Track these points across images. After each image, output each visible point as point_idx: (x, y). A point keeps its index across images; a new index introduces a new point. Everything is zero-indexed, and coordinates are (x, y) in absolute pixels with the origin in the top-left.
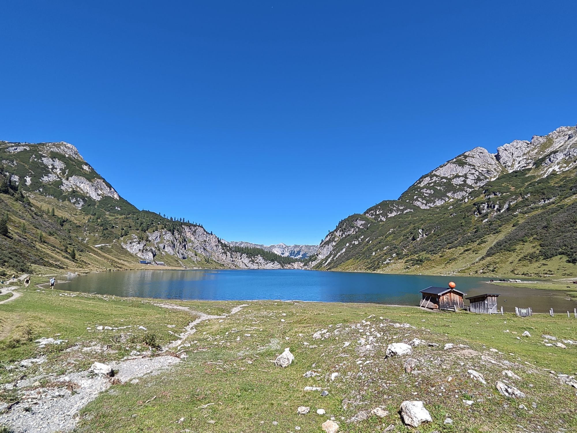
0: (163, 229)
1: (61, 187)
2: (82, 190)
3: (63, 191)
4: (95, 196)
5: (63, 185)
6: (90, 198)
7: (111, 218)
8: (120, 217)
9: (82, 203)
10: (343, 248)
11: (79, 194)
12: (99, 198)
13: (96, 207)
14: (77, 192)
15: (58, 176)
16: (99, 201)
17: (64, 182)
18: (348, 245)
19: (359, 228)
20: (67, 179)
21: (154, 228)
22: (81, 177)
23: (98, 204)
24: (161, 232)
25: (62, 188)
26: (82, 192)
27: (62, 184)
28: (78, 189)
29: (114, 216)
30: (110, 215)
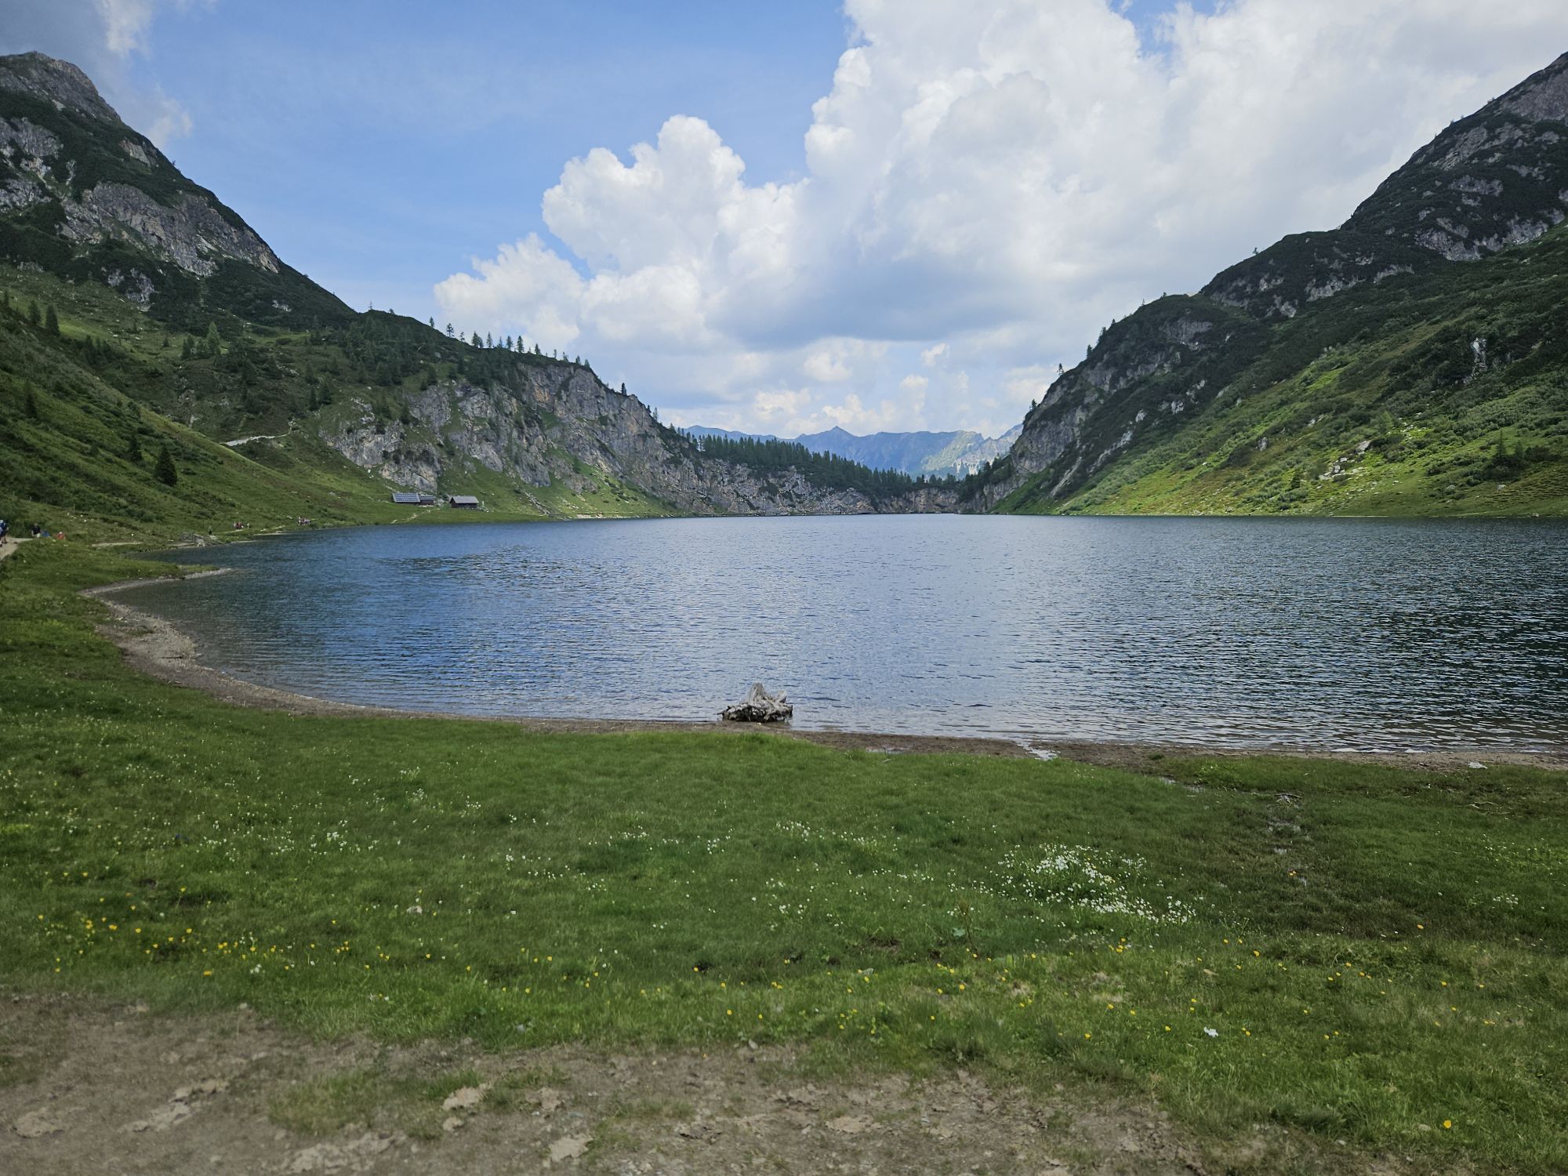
0: (455, 378)
1: (61, 228)
2: (138, 237)
3: (74, 245)
4: (188, 262)
5: (66, 222)
6: (172, 268)
7: (262, 341)
8: (294, 337)
9: (148, 289)
10: (1125, 431)
11: (131, 253)
12: (207, 269)
13: (202, 301)
14: (121, 245)
15: (41, 185)
16: (208, 280)
17: (68, 208)
18: (1141, 416)
19: (1184, 349)
20: (78, 198)
21: (424, 376)
22: (125, 188)
23: (205, 291)
24: (450, 389)
25: (67, 231)
26: (141, 247)
27: (60, 216)
28: (125, 235)
29: (272, 334)
30: (258, 332)
